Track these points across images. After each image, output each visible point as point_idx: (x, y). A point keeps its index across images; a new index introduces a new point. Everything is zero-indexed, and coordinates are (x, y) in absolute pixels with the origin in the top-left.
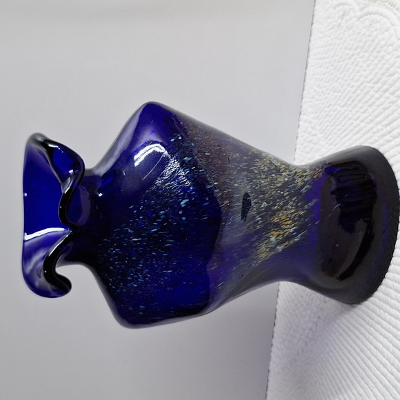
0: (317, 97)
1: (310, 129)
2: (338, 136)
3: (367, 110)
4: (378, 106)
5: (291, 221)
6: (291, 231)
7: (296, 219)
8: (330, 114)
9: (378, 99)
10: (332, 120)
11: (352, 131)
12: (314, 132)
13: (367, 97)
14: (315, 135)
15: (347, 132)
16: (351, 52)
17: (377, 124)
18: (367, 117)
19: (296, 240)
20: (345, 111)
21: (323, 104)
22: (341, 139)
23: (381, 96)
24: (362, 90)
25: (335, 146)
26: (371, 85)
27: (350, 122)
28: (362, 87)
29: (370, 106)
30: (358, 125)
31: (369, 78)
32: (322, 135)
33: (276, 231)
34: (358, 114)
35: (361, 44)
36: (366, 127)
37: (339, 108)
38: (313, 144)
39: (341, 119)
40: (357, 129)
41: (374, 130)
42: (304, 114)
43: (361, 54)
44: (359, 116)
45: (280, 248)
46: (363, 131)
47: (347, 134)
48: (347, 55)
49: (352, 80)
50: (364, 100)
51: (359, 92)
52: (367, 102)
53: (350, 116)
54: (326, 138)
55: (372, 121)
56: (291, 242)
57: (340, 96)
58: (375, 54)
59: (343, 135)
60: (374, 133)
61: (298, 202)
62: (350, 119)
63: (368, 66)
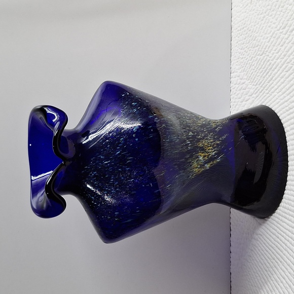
0: (241, 57)
1: (239, 81)
2: (261, 77)
3: (280, 49)
4: (288, 43)
5: (211, 147)
6: (213, 153)
7: (215, 146)
8: (253, 63)
9: (287, 39)
10: (255, 67)
11: (271, 68)
12: (243, 81)
13: (280, 40)
14: (244, 83)
15: (267, 71)
16: (262, 16)
17: (289, 56)
18: (281, 54)
19: (218, 161)
20: (264, 57)
21: (246, 60)
22: (264, 77)
23: (290, 35)
24: (275, 37)
25: (259, 85)
26: (281, 31)
27: (268, 63)
28: (274, 36)
29: (282, 46)
30: (275, 62)
31: (278, 27)
32: (249, 81)
33: (202, 153)
34: (274, 55)
35: (269, 7)
36: (281, 61)
37: (259, 57)
38: (244, 89)
39: (262, 63)
40: (274, 66)
41: (288, 61)
42: (233, 73)
43: (270, 14)
44: (275, 56)
45: (208, 166)
46: (280, 65)
47: (268, 73)
48: (260, 18)
49: (266, 34)
50: (277, 43)
51: (272, 39)
52: (279, 44)
53: (268, 58)
54: (252, 82)
55: (285, 56)
56: (215, 162)
57: (259, 49)
58: (280, 9)
59: (265, 74)
60: (288, 63)
61: (215, 136)
62: (269, 60)
63: (276, 20)
